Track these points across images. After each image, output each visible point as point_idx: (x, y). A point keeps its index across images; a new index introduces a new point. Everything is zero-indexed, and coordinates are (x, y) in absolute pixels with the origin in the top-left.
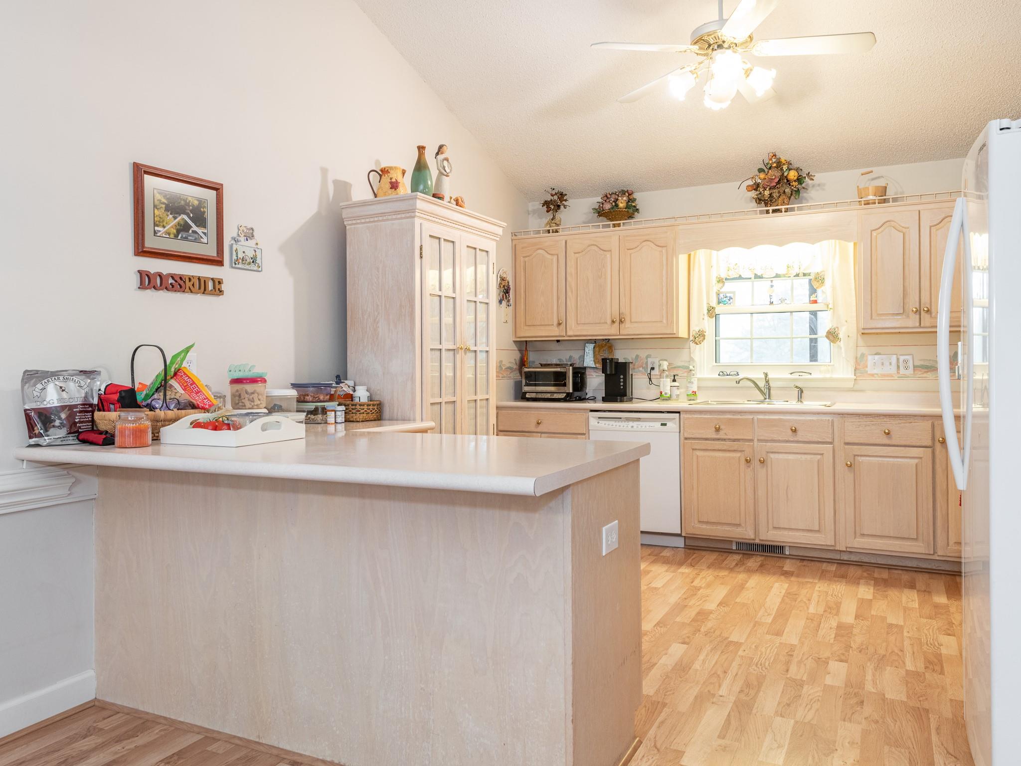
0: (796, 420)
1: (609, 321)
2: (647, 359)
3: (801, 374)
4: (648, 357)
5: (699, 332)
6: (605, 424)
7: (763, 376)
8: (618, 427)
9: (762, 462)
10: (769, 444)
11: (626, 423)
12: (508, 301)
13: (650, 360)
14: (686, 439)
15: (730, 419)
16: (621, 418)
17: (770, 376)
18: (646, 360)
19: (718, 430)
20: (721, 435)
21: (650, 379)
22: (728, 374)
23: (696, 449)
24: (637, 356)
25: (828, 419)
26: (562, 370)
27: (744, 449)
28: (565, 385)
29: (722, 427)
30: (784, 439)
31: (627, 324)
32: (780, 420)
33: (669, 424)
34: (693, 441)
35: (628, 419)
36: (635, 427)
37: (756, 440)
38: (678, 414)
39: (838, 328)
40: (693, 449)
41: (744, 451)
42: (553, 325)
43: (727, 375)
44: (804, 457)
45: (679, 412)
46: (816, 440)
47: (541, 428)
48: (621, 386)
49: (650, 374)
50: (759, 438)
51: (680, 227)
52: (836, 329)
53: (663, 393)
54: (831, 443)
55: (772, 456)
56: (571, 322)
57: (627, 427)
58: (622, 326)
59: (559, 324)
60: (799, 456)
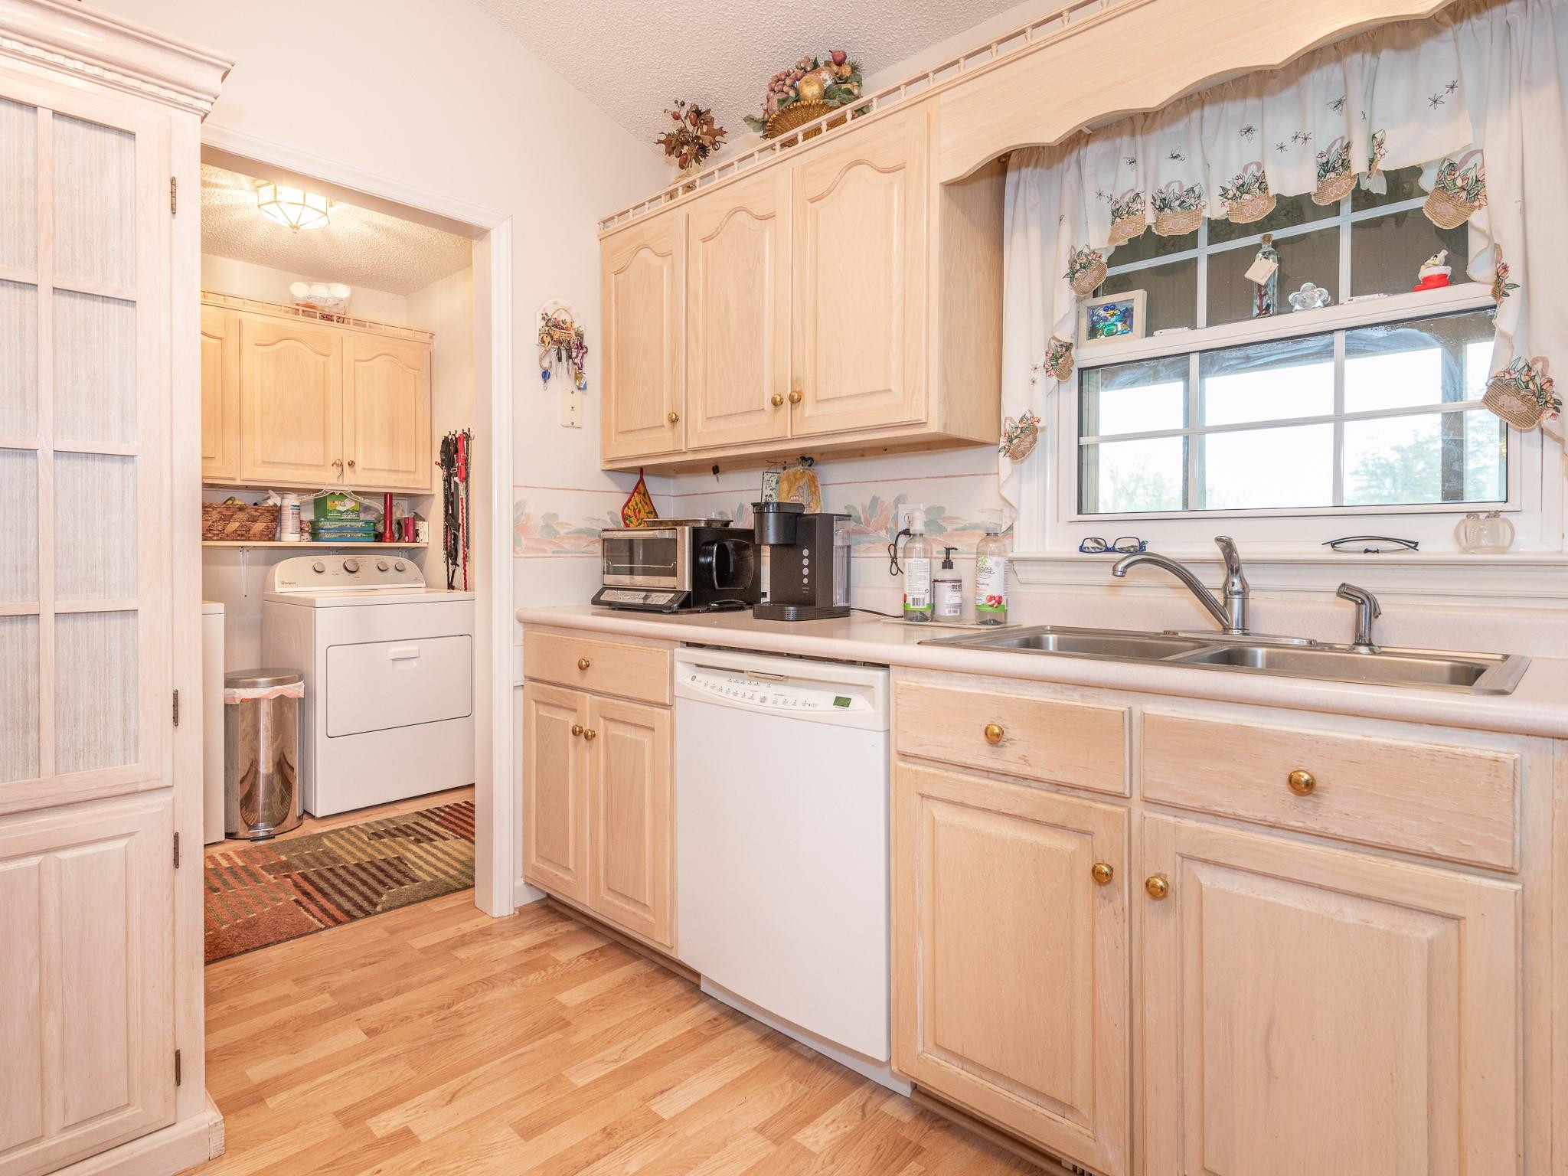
0: (1317, 740)
1: (767, 405)
2: (896, 507)
3: (1373, 545)
4: (900, 500)
5: (1021, 421)
6: (706, 685)
7: (1216, 552)
8: (731, 695)
9: (1157, 892)
10: (1190, 823)
11: (753, 687)
12: (578, 376)
13: (903, 509)
14: (904, 756)
15: (1040, 707)
16: (742, 672)
17: (1243, 551)
18: (894, 512)
19: (995, 738)
20: (1008, 759)
21: (894, 560)
22: (1110, 546)
23: (929, 797)
24: (875, 500)
25: (1490, 754)
26: (667, 534)
27: (1090, 828)
28: (673, 573)
29: (1012, 732)
30: (1261, 816)
31: (808, 408)
32: (1245, 734)
33: (858, 702)
34: (920, 768)
35: (758, 676)
36: (769, 703)
37: (1136, 797)
38: (880, 674)
39: (1545, 361)
40: (922, 796)
41: (1090, 834)
42: (663, 426)
43: (1108, 550)
44: (1351, 913)
45: (886, 666)
46: (1423, 845)
47: (591, 680)
48: (805, 576)
49: (895, 545)
50: (1148, 794)
51: (944, 98)
52: (1538, 366)
53: (909, 600)
54: (1507, 873)
55: (1207, 877)
56: (697, 417)
57: (752, 698)
58: (798, 412)
59: (674, 421)
60: (1330, 905)
